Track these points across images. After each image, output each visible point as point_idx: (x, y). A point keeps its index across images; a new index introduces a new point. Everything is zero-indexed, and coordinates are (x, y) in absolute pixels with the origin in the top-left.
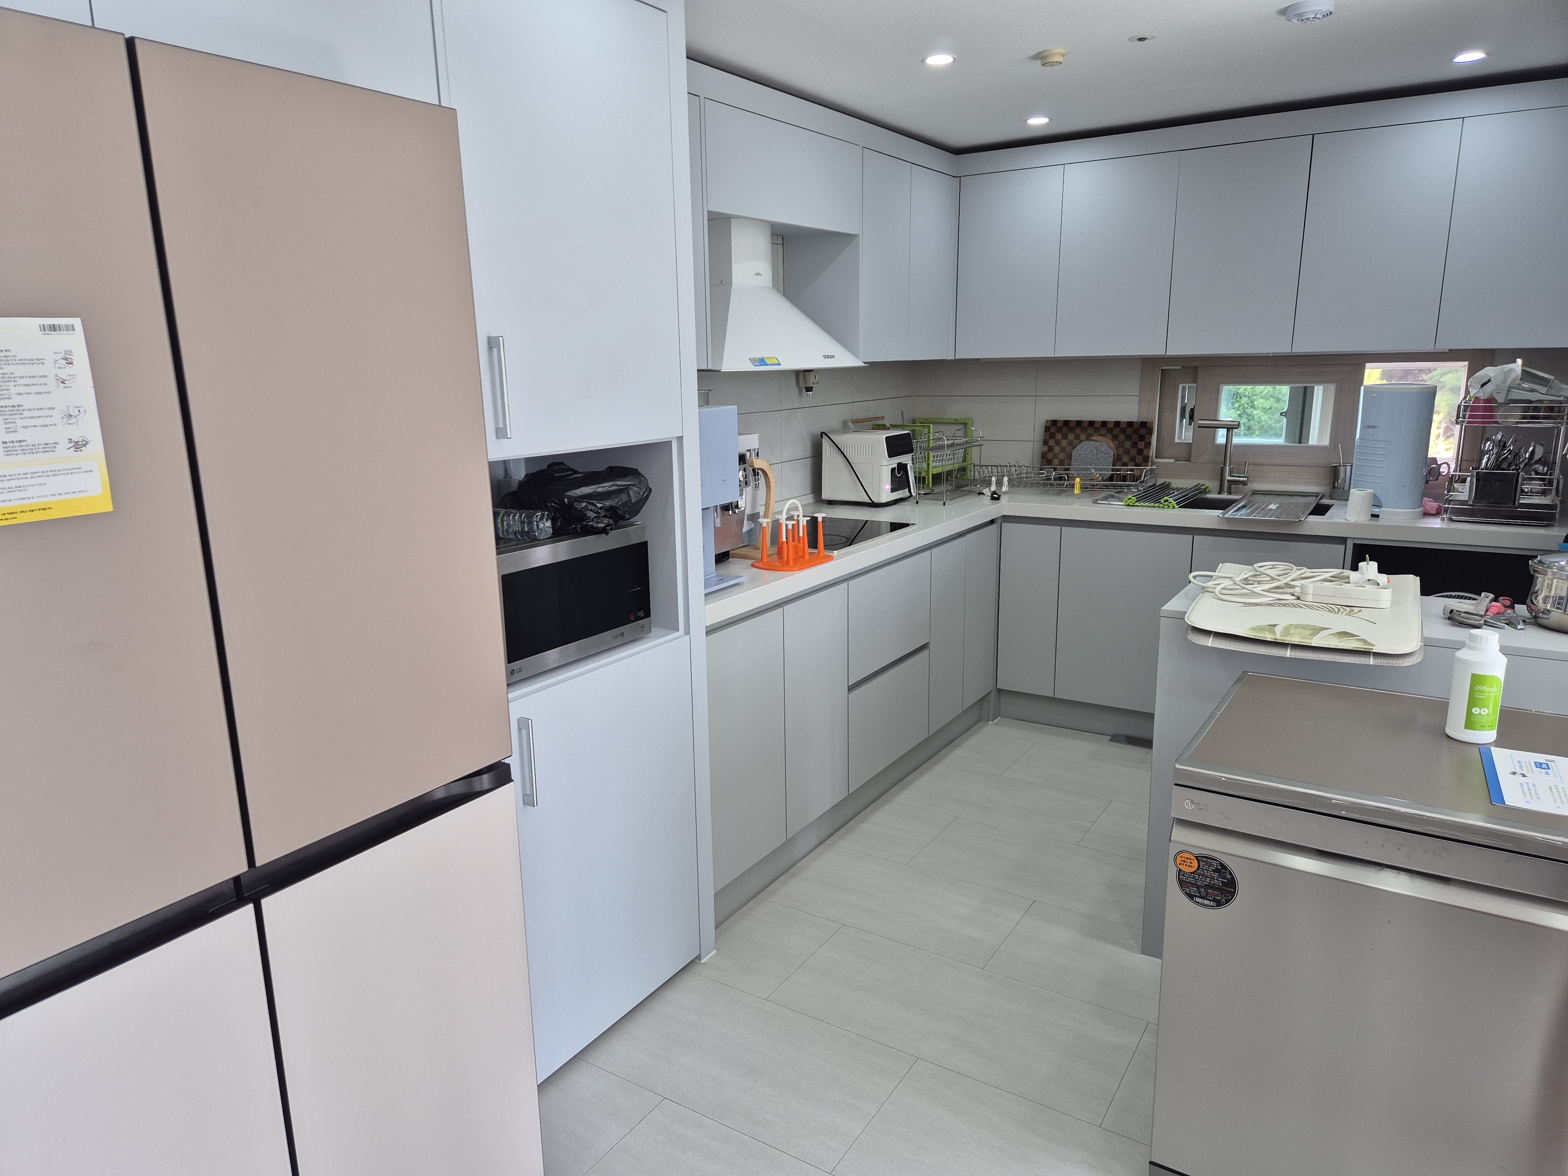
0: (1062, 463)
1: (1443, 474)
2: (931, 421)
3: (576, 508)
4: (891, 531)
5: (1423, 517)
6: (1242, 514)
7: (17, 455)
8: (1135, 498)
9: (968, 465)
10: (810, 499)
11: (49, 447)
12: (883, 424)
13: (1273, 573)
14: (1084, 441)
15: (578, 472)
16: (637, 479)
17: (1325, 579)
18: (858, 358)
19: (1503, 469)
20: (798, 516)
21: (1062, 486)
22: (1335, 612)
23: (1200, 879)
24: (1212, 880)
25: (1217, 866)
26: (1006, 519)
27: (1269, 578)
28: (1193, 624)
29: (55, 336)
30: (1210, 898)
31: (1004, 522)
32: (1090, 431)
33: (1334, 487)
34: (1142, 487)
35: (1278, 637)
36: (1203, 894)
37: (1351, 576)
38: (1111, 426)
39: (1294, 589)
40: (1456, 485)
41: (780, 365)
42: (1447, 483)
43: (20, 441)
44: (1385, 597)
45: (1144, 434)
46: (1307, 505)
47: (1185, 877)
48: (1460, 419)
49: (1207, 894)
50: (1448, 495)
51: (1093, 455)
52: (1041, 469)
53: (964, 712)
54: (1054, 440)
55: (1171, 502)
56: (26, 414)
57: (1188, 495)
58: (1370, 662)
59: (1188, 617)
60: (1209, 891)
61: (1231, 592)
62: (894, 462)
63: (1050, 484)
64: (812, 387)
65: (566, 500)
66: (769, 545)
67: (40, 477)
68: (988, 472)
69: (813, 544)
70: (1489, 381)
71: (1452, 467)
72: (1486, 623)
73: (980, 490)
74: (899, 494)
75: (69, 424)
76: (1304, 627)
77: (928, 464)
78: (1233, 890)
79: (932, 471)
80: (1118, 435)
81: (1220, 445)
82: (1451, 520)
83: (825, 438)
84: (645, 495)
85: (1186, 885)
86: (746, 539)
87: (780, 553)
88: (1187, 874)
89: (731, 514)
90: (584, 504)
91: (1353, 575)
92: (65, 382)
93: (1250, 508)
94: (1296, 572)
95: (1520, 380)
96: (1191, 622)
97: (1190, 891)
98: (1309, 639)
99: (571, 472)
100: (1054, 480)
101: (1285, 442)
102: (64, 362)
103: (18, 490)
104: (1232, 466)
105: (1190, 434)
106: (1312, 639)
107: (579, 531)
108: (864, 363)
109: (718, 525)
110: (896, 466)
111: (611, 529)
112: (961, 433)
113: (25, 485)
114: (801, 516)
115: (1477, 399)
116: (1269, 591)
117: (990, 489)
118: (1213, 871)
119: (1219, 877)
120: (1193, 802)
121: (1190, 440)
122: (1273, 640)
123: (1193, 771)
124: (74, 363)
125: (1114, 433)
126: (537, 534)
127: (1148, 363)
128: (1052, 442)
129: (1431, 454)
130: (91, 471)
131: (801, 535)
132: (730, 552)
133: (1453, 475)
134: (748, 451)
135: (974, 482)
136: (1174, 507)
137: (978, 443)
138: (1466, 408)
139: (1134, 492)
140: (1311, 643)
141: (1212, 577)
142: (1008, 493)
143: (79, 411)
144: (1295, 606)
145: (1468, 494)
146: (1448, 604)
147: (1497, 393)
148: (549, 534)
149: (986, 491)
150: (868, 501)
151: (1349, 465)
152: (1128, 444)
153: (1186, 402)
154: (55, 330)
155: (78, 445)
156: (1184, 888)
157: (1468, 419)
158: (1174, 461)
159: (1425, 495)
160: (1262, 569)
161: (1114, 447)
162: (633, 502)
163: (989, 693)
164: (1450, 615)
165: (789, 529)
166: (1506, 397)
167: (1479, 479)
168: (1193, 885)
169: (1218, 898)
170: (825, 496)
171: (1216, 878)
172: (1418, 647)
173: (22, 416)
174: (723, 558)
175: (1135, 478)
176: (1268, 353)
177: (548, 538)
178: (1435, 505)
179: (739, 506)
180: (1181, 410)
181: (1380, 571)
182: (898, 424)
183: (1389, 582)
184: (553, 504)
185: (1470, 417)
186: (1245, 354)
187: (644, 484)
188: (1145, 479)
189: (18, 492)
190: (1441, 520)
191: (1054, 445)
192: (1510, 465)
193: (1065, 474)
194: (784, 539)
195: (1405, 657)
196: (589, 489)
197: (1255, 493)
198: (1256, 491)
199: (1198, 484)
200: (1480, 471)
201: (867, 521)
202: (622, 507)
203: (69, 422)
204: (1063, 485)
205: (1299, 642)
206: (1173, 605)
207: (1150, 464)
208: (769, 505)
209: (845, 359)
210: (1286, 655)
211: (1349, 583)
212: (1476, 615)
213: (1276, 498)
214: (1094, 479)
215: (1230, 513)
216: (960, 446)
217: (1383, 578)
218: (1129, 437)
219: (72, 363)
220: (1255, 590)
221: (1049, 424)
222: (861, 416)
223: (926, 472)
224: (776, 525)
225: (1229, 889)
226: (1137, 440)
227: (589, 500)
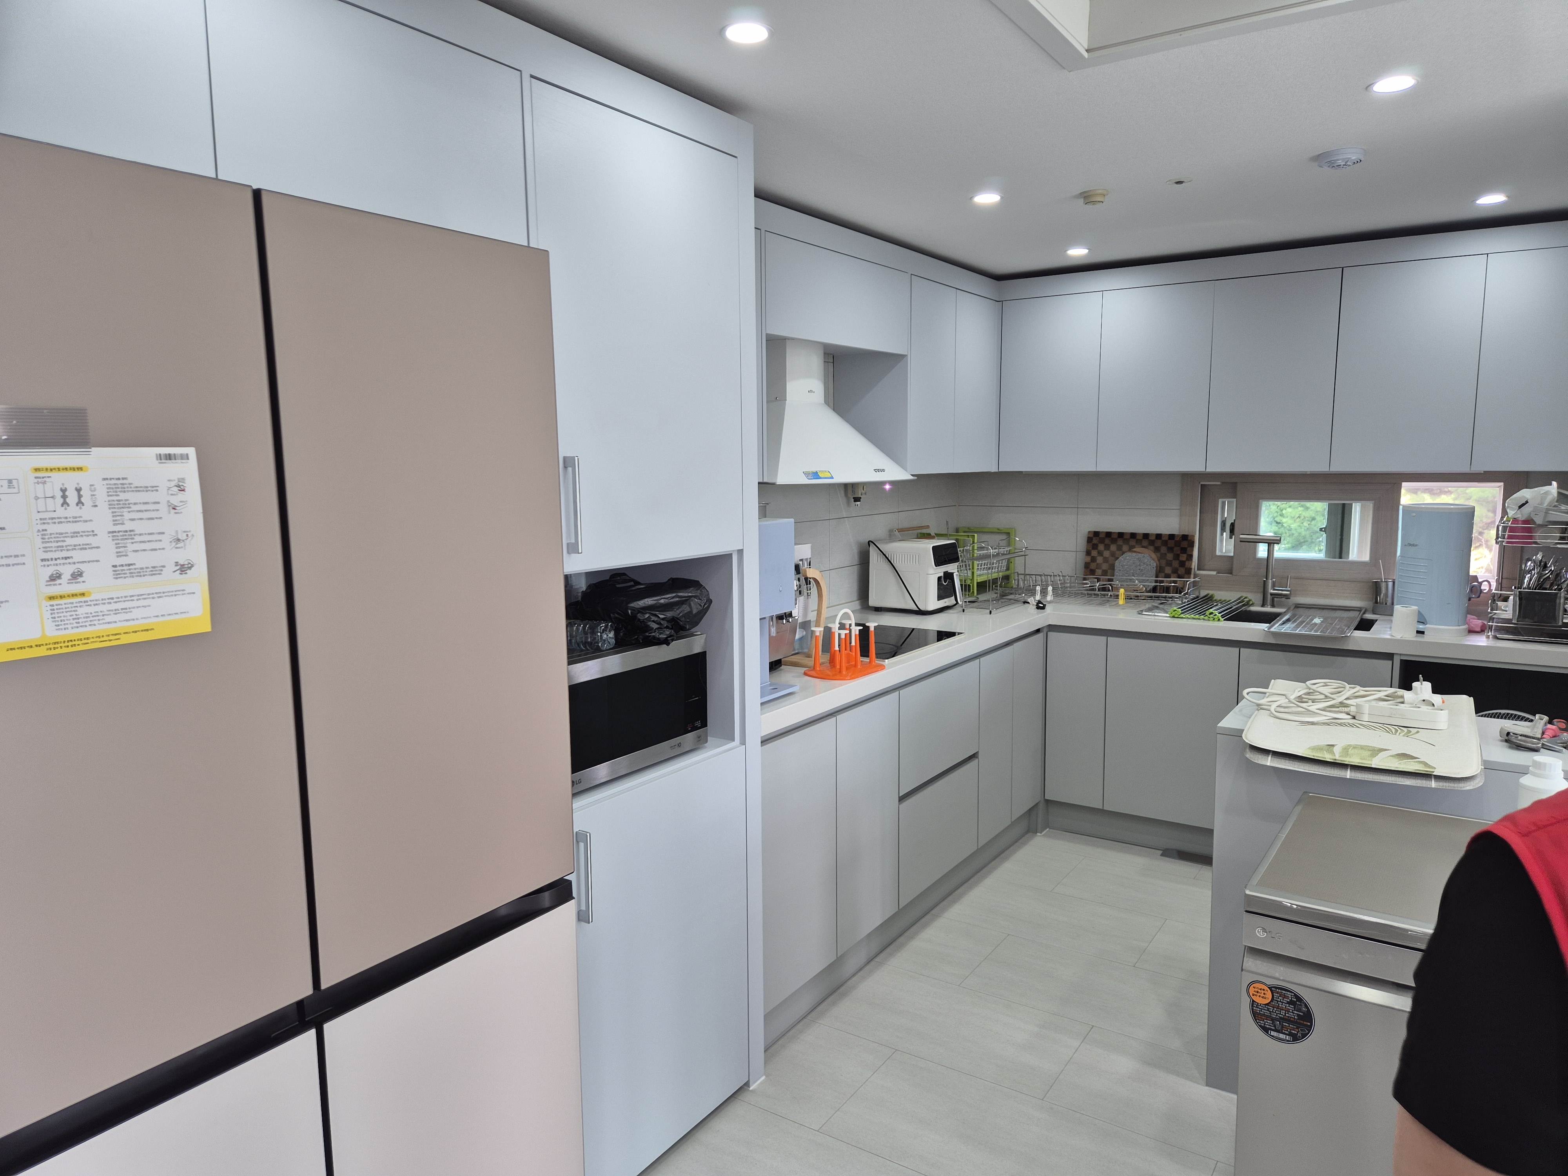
0: (1105, 573)
1: (1485, 591)
2: (975, 530)
3: (639, 619)
4: (938, 641)
5: (1468, 635)
6: (1288, 628)
7: (125, 578)
8: (1180, 609)
9: (1011, 574)
10: (857, 605)
11: (156, 571)
12: (928, 532)
13: (1326, 690)
14: (1126, 552)
15: (639, 584)
16: (699, 591)
17: (1379, 698)
18: (906, 471)
19: (1546, 589)
20: (850, 625)
21: (1106, 597)
22: (1392, 732)
23: (1274, 1011)
24: (1287, 1012)
25: (1291, 998)
26: (1052, 628)
27: (1323, 697)
28: (1252, 742)
29: (170, 465)
30: (1286, 1032)
31: (1050, 631)
32: (1132, 542)
33: (1376, 602)
34: (1186, 599)
35: (1337, 757)
36: (1278, 1027)
37: (1405, 696)
38: (1153, 538)
39: (1349, 708)
40: (1500, 603)
41: (833, 478)
42: (1490, 601)
43: (129, 565)
44: (1442, 719)
45: (1186, 546)
46: (1351, 619)
47: (1258, 1009)
48: (1500, 539)
49: (1282, 1027)
50: (1491, 613)
51: (1136, 567)
52: (1085, 579)
53: (1013, 824)
54: (1097, 551)
55: (1216, 615)
56: (137, 538)
57: (1231, 608)
58: (1431, 785)
59: (1246, 735)
60: (1284, 1024)
61: (1286, 710)
62: (941, 571)
63: (1095, 595)
64: (861, 498)
65: (630, 611)
66: (820, 653)
67: (145, 599)
68: (1032, 581)
69: (865, 652)
70: (1527, 502)
71: (1494, 585)
72: (1544, 747)
73: (1025, 599)
74: (945, 602)
75: (177, 548)
76: (1362, 748)
77: (973, 573)
78: (1309, 1024)
79: (977, 580)
80: (1160, 547)
81: (1261, 559)
82: (1496, 638)
83: (872, 546)
84: (706, 606)
85: (1260, 1018)
86: (797, 646)
87: (832, 661)
88: (1260, 1005)
89: (785, 622)
90: (647, 616)
91: (1407, 694)
92: (177, 508)
93: (1294, 622)
94: (1349, 690)
95: (1557, 502)
96: (1249, 741)
97: (1265, 1024)
98: (1369, 760)
99: (632, 583)
100: (1099, 590)
101: (1326, 557)
102: (176, 489)
103: (124, 612)
104: (1274, 580)
105: (1231, 547)
106: (1372, 760)
107: (641, 641)
108: (912, 475)
109: (774, 633)
110: (942, 574)
111: (673, 640)
112: (1004, 543)
113: (130, 607)
114: (853, 625)
115: (1515, 520)
116: (1323, 710)
117: (1034, 598)
118: (1288, 1003)
119: (1295, 1010)
120: (1264, 930)
121: (1231, 552)
122: (1332, 761)
123: (1263, 898)
124: (186, 491)
125: (1156, 545)
126: (600, 645)
127: (1187, 479)
128: (1094, 553)
129: (1472, 573)
130: (194, 593)
131: (853, 643)
132: (782, 659)
133: (1494, 593)
134: (801, 560)
135: (1018, 590)
136: (1219, 620)
137: (1023, 553)
138: (1504, 528)
139: (1178, 604)
140: (1371, 765)
141: (1265, 693)
142: (1053, 602)
143: (187, 535)
144: (1352, 725)
145: (1512, 612)
146: (1504, 726)
147: (1536, 514)
148: (612, 645)
149: (1031, 600)
150: (915, 608)
151: (1390, 580)
152: (1170, 556)
153: (1226, 516)
154: (170, 459)
155: (183, 569)
156: (1258, 1021)
157: (1507, 539)
158: (1217, 573)
159: (1469, 612)
160: (1314, 687)
161: (1156, 559)
162: (694, 613)
163: (1037, 804)
164: (1507, 738)
165: (842, 639)
166: (1545, 517)
167: (1522, 598)
168: (1267, 1017)
169: (1293, 1032)
170: (873, 602)
171: (1291, 1011)
172: (1479, 771)
173: (133, 541)
174: (775, 666)
175: (1179, 590)
176: (1306, 472)
177: (610, 649)
178: (1479, 622)
179: (793, 615)
180: (1221, 524)
181: (1435, 691)
182: (942, 533)
183: (1443, 702)
184: (617, 615)
185: (1510, 537)
186: (1284, 472)
187: (705, 595)
188: (1189, 591)
189: (124, 614)
190: (1486, 638)
191: (1097, 555)
192: (1552, 585)
193: (1108, 584)
194: (837, 648)
195: (1466, 781)
196: (652, 600)
197: (1298, 606)
198: (1300, 604)
199: (1242, 597)
200: (1522, 590)
201: (913, 629)
202: (684, 618)
203: (177, 546)
204: (1108, 595)
205: (1359, 763)
206: (1229, 722)
207: (1192, 576)
208: (821, 613)
209: (894, 473)
210: (1346, 776)
211: (1403, 703)
212: (1534, 738)
213: (1319, 612)
214: (1137, 591)
215: (1276, 627)
216: (1005, 556)
217: (1437, 699)
218: (1170, 549)
219: (183, 490)
220: (1310, 708)
221: (1091, 535)
222: (906, 525)
223: (971, 580)
224: (828, 632)
225: (1305, 1023)
226: (1179, 552)
227: (652, 611)
